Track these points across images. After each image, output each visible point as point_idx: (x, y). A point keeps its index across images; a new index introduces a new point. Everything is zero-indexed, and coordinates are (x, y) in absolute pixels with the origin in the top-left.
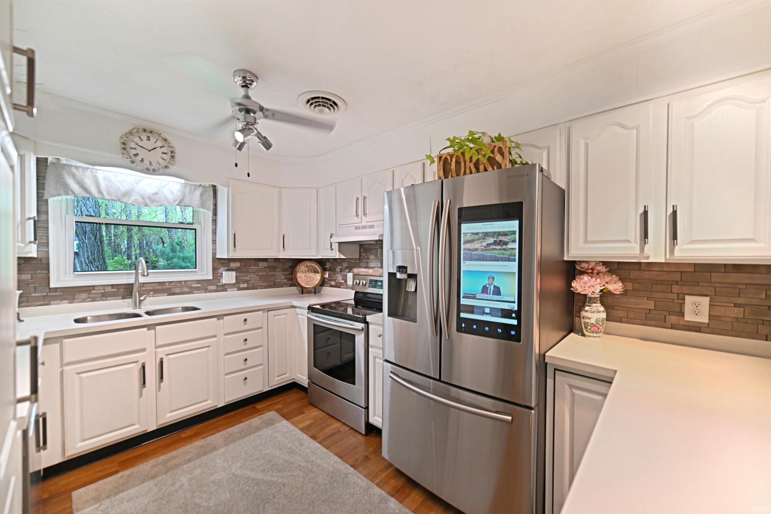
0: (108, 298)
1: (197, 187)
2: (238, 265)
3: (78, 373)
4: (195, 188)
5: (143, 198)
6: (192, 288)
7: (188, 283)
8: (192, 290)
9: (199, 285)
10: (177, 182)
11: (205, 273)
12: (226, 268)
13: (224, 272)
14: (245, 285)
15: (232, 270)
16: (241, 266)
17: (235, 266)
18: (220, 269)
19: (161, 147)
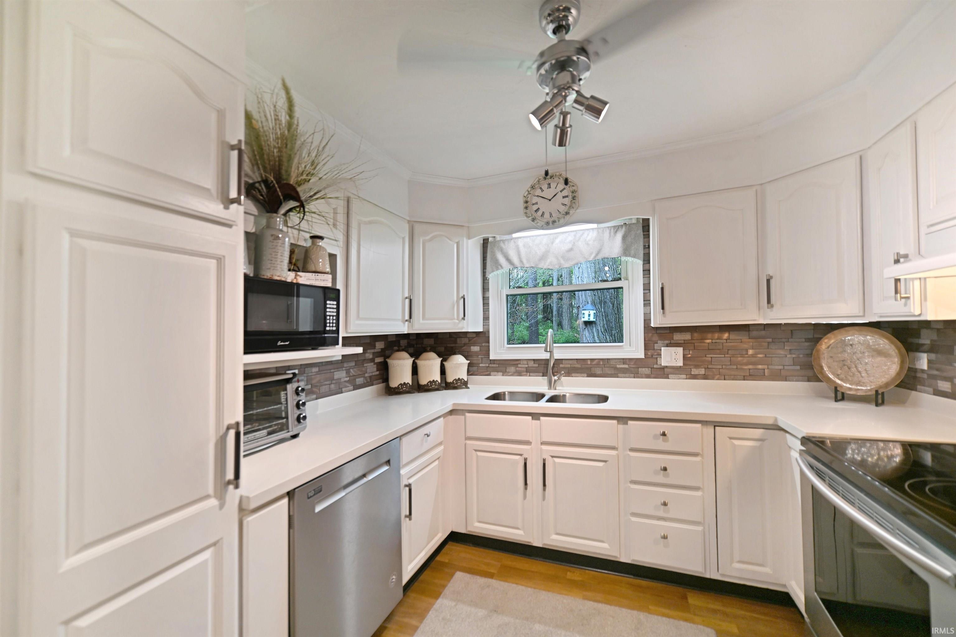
0: (531, 374)
1: (618, 228)
2: (687, 336)
3: (476, 450)
4: (615, 230)
5: (558, 259)
6: (616, 368)
7: (612, 362)
8: (616, 372)
9: (626, 366)
10: (593, 229)
11: (634, 349)
12: (667, 342)
13: (663, 348)
14: (702, 371)
15: (677, 345)
16: (692, 339)
17: (683, 338)
18: (657, 343)
19: (561, 191)
